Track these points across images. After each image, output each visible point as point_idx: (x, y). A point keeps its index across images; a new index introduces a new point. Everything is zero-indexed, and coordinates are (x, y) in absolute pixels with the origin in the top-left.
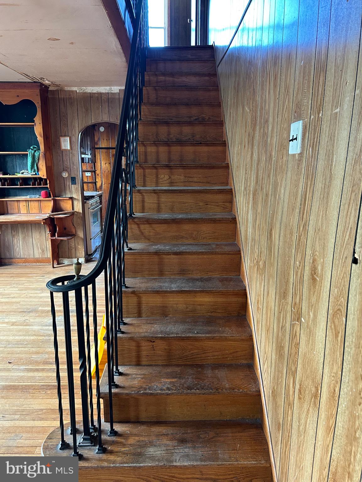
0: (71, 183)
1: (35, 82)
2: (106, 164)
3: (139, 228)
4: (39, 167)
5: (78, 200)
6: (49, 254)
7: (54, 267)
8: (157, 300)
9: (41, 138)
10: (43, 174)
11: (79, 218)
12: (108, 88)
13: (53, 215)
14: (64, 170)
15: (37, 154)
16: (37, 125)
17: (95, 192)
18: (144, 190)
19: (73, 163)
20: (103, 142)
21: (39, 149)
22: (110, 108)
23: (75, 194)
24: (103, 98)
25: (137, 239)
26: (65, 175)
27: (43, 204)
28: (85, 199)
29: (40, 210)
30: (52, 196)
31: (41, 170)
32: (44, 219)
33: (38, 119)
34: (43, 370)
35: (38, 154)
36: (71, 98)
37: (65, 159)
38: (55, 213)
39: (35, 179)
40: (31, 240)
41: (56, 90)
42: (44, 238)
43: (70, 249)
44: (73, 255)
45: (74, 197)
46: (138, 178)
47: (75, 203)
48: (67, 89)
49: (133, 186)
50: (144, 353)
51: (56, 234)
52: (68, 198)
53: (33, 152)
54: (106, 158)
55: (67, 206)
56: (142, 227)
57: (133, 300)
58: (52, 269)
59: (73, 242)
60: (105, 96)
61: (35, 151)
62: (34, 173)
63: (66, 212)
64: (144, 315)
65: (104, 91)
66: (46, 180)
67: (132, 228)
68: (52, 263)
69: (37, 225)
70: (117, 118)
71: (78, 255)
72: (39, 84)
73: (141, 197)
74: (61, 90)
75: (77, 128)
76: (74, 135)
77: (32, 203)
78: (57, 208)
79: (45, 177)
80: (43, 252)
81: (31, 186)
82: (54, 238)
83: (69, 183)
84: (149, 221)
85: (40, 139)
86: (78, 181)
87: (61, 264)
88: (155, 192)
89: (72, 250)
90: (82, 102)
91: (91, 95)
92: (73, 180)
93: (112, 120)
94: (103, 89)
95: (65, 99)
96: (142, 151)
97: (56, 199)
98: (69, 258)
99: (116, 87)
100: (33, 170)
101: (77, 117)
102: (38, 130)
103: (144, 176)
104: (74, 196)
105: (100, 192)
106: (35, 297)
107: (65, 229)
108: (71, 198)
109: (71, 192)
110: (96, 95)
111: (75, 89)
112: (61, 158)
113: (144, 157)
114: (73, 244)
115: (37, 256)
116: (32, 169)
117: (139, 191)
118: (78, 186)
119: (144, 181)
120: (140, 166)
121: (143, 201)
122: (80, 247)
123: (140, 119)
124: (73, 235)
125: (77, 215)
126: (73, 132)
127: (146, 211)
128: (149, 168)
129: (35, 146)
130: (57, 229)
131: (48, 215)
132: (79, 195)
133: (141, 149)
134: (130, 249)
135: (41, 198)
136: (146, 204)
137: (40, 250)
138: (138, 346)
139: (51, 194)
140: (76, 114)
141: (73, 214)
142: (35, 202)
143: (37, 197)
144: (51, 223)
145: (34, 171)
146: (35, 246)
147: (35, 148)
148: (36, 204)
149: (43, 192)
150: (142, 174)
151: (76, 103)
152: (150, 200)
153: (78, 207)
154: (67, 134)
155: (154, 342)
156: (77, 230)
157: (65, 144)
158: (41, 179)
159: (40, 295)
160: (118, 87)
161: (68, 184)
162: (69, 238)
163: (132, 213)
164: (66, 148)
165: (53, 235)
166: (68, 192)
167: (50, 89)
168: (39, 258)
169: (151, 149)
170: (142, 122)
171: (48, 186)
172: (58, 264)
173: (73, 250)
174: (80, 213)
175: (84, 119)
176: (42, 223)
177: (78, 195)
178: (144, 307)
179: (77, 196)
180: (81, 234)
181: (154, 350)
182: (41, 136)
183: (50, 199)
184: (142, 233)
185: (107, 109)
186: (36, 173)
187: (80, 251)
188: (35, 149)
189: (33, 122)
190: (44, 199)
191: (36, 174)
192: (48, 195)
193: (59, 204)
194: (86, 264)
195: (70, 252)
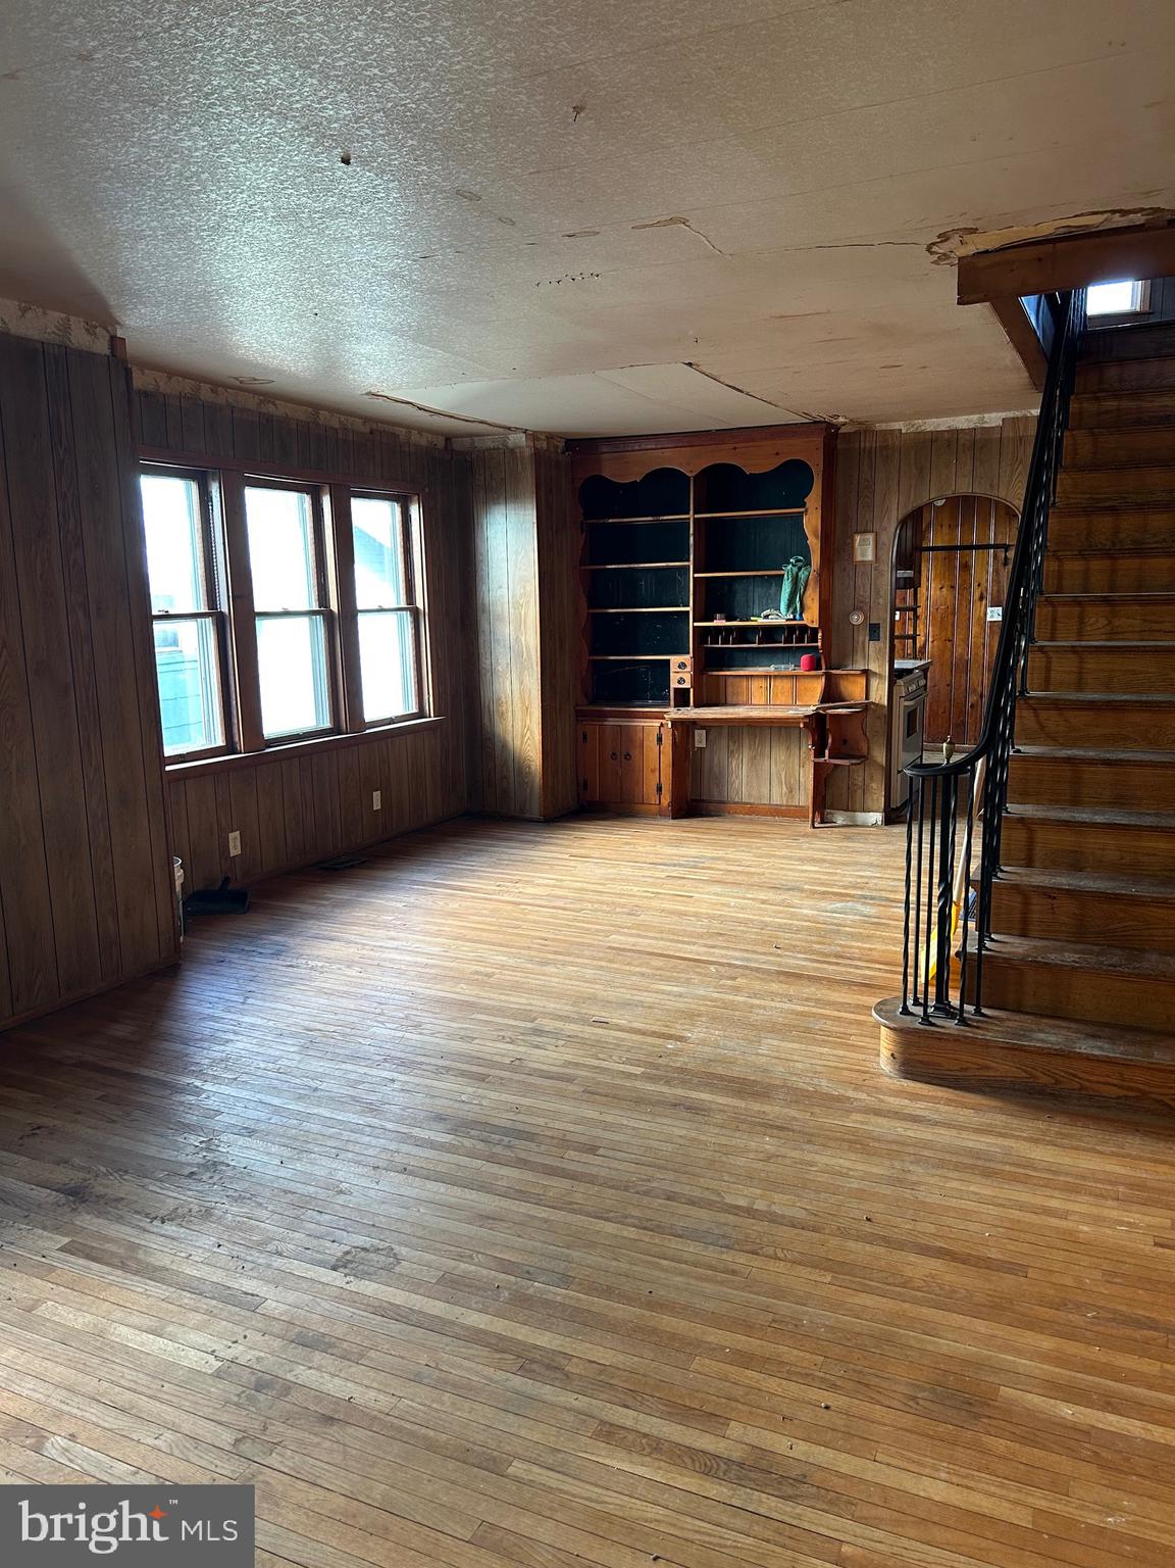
0: (867, 638)
1: (816, 422)
2: (941, 588)
3: (1037, 716)
4: (805, 602)
5: (880, 676)
6: (805, 797)
7: (814, 827)
8: (1066, 840)
9: (814, 540)
10: (811, 618)
11: (879, 718)
12: (975, 417)
13: (824, 709)
14: (856, 609)
15: (802, 575)
16: (809, 512)
17: (912, 661)
18: (1052, 646)
19: (879, 592)
20: (939, 534)
21: (808, 563)
22: (977, 463)
23: (874, 661)
24: (961, 442)
25: (1031, 740)
26: (857, 619)
27: (804, 684)
28: (896, 675)
29: (796, 696)
30: (824, 667)
31: (809, 608)
32: (806, 716)
33: (814, 500)
34: (838, 964)
35: (807, 573)
36: (886, 447)
37: (859, 582)
38: (827, 705)
39: (791, 629)
40: (767, 763)
41: (855, 432)
42: (797, 761)
43: (851, 791)
44: (858, 806)
45: (873, 669)
46: (1040, 624)
47: (874, 683)
48: (879, 427)
49: (1031, 639)
50: (1035, 916)
51: (827, 751)
52: (858, 672)
53: (795, 569)
54: (944, 573)
55: (854, 690)
56: (1043, 715)
57: (1020, 835)
58: (810, 830)
59: (861, 773)
60: (967, 437)
61: (800, 569)
62: (792, 616)
63: (852, 702)
64: (1037, 864)
65: (965, 426)
66: (815, 631)
67: (1024, 718)
68: (811, 816)
69: (783, 730)
70: (991, 485)
71: (869, 803)
72: (824, 425)
73: (1044, 659)
74: (865, 431)
75: (894, 513)
76: (885, 529)
77: (779, 683)
78: (831, 694)
79: (816, 625)
80: (791, 792)
81: (782, 645)
82: (822, 760)
83: (863, 636)
84: (1057, 705)
85: (814, 543)
86: (885, 632)
87: (828, 823)
88: (1074, 650)
89: (855, 791)
90: (913, 453)
91: (935, 438)
92: (874, 631)
93: (978, 491)
94: (963, 422)
95: (873, 450)
96: (1053, 571)
97: (831, 674)
98: (847, 810)
99: (993, 415)
100: (791, 610)
101: (896, 488)
102: (812, 523)
103: (1054, 620)
104: (873, 667)
105: (923, 662)
106: (791, 870)
107: (845, 742)
108: (866, 673)
109: (866, 657)
110: (946, 435)
111: (897, 426)
112: (852, 584)
113: (1056, 582)
114: (860, 779)
115: (776, 800)
116: (789, 606)
117: (1041, 649)
118: (884, 644)
119: (1054, 629)
120: (1046, 601)
121: (1048, 669)
122: (874, 785)
123: (1054, 503)
124: (864, 758)
125: (875, 711)
126: (885, 524)
127: (1052, 687)
128: (1065, 604)
129: (800, 558)
130: (830, 741)
131: (815, 708)
132: (883, 665)
133: (1051, 566)
134: (1019, 751)
135: (800, 671)
136: (1053, 675)
137: (784, 786)
138: (1026, 904)
139: (823, 661)
140: (896, 481)
141: (866, 707)
142: (785, 681)
143: (790, 669)
144: (817, 725)
145: (794, 613)
146: (774, 778)
147: (800, 561)
148: (787, 684)
149: (805, 658)
150: (1050, 616)
151: (897, 455)
152: (1063, 667)
153: (880, 693)
154: (870, 527)
155: (1054, 898)
156: (871, 745)
157: (864, 549)
158: (804, 628)
159: (799, 867)
160: (1000, 414)
161: (861, 639)
162: (853, 761)
163: (1024, 691)
164: (865, 559)
165: (819, 753)
166: (859, 657)
167: (843, 430)
168: (781, 806)
169: (1073, 566)
170: (1057, 511)
171: (819, 644)
172: (822, 822)
173: (860, 792)
174: (883, 706)
175: (912, 491)
176: (802, 726)
177: (881, 666)
178: (1038, 851)
179: (879, 666)
180: (880, 756)
181: (1054, 913)
182: (816, 536)
183: (820, 672)
184: (1042, 728)
185: (969, 467)
186: (794, 617)
187: (875, 797)
188: (800, 564)
189: (803, 505)
190: (807, 673)
191: (794, 619)
192: (815, 665)
193: (837, 686)
194: (886, 827)
195: (852, 797)
